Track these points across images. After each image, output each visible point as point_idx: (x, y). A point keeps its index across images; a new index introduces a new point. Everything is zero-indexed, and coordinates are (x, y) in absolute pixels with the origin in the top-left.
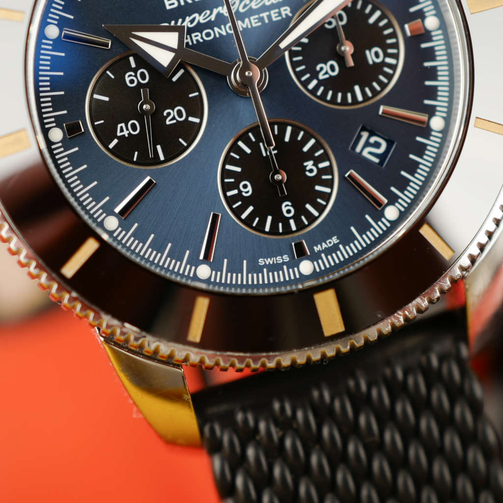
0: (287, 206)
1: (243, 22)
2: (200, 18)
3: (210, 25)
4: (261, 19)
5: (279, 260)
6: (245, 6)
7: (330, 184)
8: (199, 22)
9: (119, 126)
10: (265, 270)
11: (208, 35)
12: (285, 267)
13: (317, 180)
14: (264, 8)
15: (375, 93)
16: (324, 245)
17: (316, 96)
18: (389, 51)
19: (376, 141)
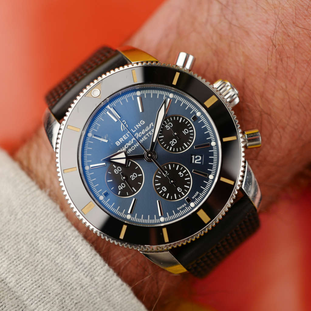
0: (179, 189)
1: (142, 139)
2: (129, 144)
3: (132, 145)
4: (147, 136)
5: (183, 206)
8: (129, 145)
9: (119, 187)
11: (133, 148)
12: (186, 207)
14: (146, 133)
15: (191, 143)
16: (195, 196)
17: (173, 152)
18: (190, 128)
19: (197, 157)
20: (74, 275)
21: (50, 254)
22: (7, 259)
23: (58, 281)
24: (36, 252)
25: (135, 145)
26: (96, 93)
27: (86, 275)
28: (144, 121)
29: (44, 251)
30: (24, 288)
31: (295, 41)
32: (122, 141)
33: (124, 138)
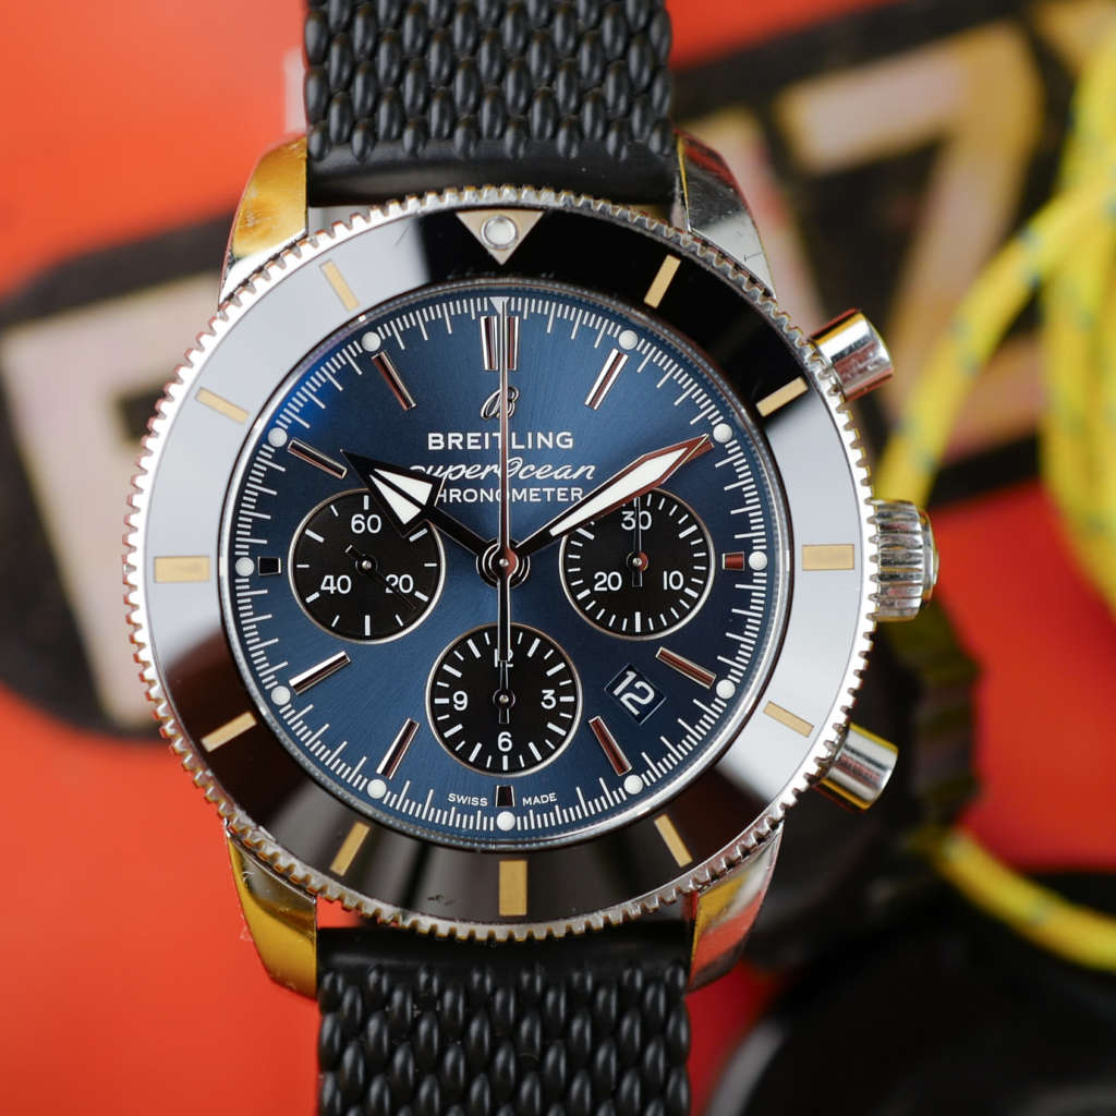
0: (505, 737)
1: (519, 492)
2: (467, 472)
3: (477, 484)
4: (543, 495)
5: (475, 801)
6: (528, 472)
7: (567, 725)
8: (463, 476)
9: (327, 577)
10: (453, 809)
11: (470, 495)
12: (479, 812)
13: (553, 716)
14: (551, 482)
15: (659, 628)
16: (536, 800)
17: (583, 610)
18: (694, 580)
19: (642, 688)
25: (482, 491)
28: (570, 441)
32: (454, 445)
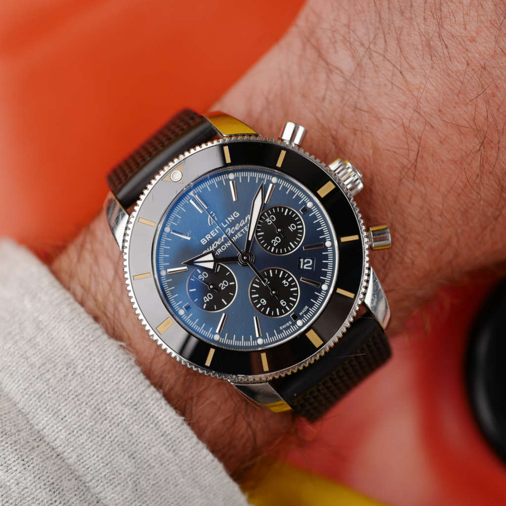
0: (282, 302)
1: (235, 237)
2: (218, 243)
3: (223, 244)
4: (242, 233)
5: (288, 324)
6: (233, 230)
7: (295, 286)
8: (218, 245)
9: (204, 298)
10: (284, 331)
11: (224, 248)
12: (291, 326)
13: (290, 286)
14: (241, 228)
15: (299, 242)
16: (303, 311)
17: (276, 253)
18: (298, 223)
19: (307, 261)
20: (153, 449)
21: (121, 422)
22: (64, 427)
23: (131, 458)
24: (103, 419)
25: (226, 244)
26: (177, 176)
27: (168, 449)
28: (238, 213)
29: (113, 418)
30: (87, 467)
31: (441, 134)
32: (209, 238)
33: (212, 234)
